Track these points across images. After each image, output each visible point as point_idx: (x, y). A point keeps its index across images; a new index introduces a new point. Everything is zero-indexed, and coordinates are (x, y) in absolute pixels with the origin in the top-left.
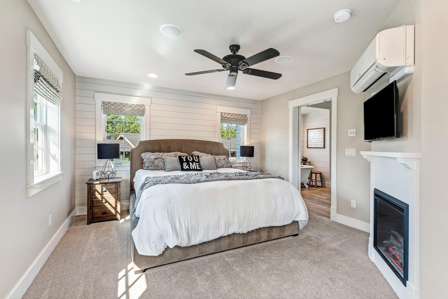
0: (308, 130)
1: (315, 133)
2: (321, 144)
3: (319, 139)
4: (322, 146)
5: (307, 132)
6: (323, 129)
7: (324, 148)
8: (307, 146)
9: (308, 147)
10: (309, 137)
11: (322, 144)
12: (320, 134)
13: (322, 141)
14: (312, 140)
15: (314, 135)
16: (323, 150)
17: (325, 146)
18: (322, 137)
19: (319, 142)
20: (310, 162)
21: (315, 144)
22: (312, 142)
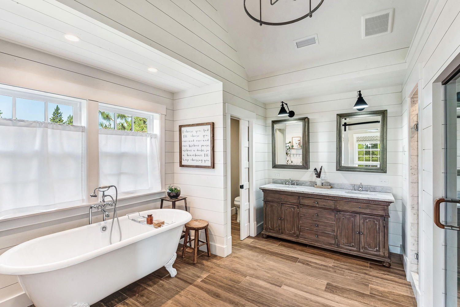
0: (181, 127)
1: (195, 134)
2: (206, 158)
3: (203, 148)
4: (209, 164)
5: (180, 131)
6: (210, 126)
7: (214, 168)
8: (181, 162)
9: (181, 166)
10: (183, 144)
11: (209, 158)
12: (204, 136)
13: (209, 153)
14: (189, 149)
15: (192, 139)
16: (210, 171)
17: (216, 162)
18: (209, 143)
19: (203, 153)
20: (185, 199)
21: (194, 158)
22: (189, 153)
